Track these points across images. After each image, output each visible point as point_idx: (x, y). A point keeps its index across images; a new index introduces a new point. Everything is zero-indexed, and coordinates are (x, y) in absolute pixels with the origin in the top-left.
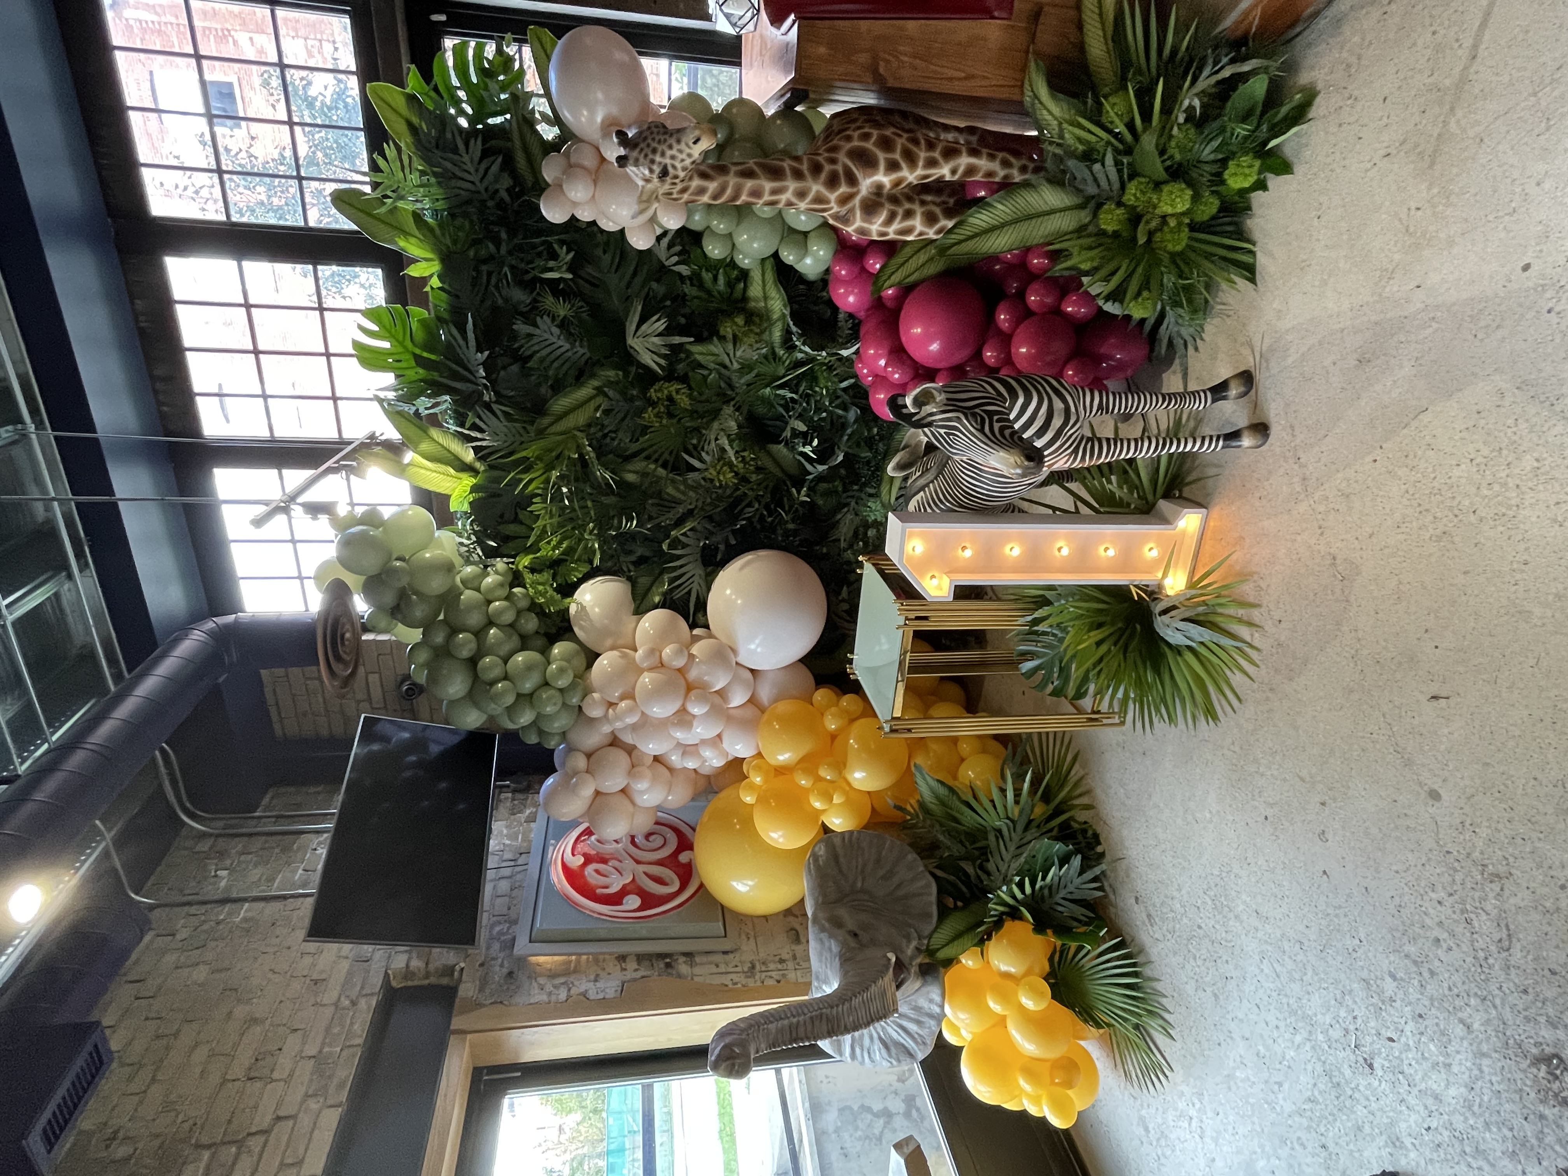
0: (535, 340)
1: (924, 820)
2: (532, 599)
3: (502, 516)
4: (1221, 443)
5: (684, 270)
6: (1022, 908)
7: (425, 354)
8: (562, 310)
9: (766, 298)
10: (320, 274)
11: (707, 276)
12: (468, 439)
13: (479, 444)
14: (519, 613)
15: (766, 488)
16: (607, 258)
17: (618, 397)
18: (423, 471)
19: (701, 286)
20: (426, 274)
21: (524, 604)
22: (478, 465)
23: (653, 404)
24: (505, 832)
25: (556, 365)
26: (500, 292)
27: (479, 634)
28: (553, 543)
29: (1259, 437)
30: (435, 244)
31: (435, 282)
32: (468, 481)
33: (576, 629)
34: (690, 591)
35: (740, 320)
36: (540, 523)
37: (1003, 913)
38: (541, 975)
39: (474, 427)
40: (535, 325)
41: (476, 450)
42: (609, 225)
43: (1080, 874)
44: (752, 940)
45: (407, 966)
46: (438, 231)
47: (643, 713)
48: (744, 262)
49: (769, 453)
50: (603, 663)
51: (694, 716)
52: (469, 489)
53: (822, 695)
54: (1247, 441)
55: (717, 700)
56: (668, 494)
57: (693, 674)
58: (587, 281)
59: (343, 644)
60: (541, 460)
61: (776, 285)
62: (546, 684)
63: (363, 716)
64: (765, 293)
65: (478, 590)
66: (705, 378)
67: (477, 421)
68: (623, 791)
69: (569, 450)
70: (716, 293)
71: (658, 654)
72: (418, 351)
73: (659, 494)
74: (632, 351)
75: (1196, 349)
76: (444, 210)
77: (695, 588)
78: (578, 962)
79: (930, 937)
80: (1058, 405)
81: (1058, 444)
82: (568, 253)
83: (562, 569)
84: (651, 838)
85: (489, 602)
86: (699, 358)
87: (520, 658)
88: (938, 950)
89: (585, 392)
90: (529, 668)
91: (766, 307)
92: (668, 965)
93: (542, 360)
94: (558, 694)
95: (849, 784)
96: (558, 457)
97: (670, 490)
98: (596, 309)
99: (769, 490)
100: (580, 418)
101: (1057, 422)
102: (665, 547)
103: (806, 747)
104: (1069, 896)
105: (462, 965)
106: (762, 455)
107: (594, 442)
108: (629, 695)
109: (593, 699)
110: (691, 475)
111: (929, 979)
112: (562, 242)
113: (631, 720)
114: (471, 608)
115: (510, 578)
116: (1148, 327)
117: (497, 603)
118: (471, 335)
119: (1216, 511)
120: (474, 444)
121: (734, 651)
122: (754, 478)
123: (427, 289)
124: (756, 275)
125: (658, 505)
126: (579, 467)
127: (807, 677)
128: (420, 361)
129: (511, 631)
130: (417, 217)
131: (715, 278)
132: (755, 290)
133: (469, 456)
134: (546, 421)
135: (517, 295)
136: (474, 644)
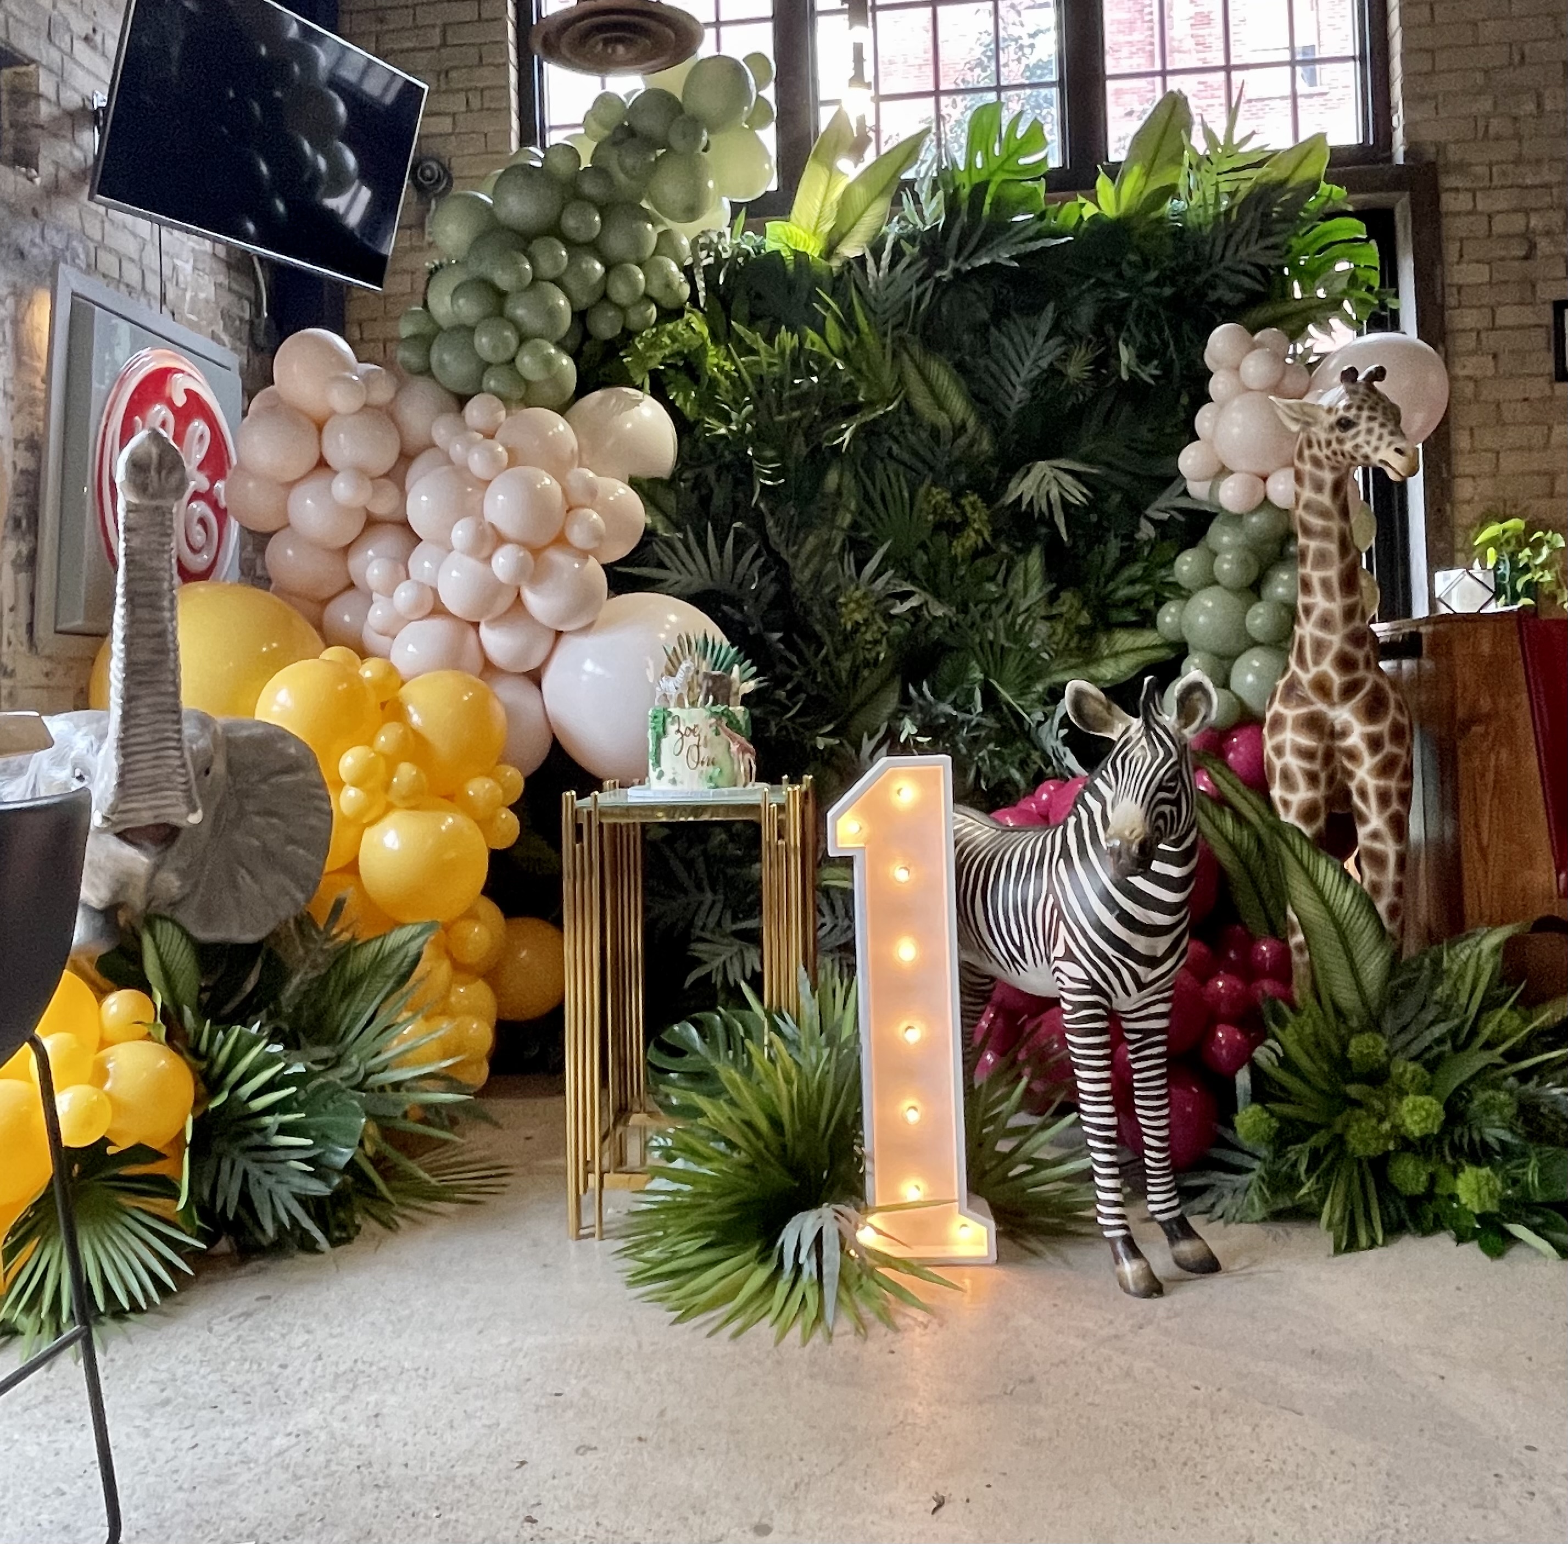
0: (1029, 339)
2: (638, 333)
3: (759, 296)
5: (1146, 531)
6: (224, 1096)
7: (988, 200)
8: (1075, 370)
9: (1116, 655)
10: (1048, 89)
11: (1136, 570)
12: (877, 251)
13: (870, 263)
14: (622, 309)
15: (826, 687)
16: (1144, 432)
17: (957, 453)
18: (822, 189)
19: (1122, 564)
20: (1101, 200)
21: (634, 319)
22: (835, 264)
23: (957, 496)
25: (994, 367)
26: (1089, 290)
27: (594, 247)
28: (728, 366)
30: (1137, 213)
31: (1089, 211)
32: (813, 248)
33: (598, 394)
34: (666, 568)
35: (1085, 619)
36: (761, 345)
37: (212, 1064)
38: (17, 304)
39: (897, 252)
40: (1048, 337)
41: (861, 260)
42: (1204, 419)
43: (296, 1196)
46: (1154, 215)
47: (491, 480)
48: (1168, 616)
49: (884, 684)
50: (560, 425)
51: (488, 560)
52: (801, 249)
53: (515, 779)
55: (505, 602)
56: (806, 538)
57: (557, 557)
58: (1110, 411)
60: (857, 346)
61: (1137, 665)
62: (523, 338)
63: (426, 87)
64: (1124, 652)
65: (654, 254)
66: (992, 579)
67: (906, 260)
68: (322, 464)
69: (869, 390)
70: (1111, 586)
71: (588, 502)
72: (992, 189)
73: (806, 526)
74: (1023, 470)
76: (1184, 223)
77: (672, 576)
78: (34, 371)
82: (1152, 376)
83: (683, 379)
85: (640, 265)
86: (1020, 565)
87: (562, 302)
89: (959, 406)
90: (549, 314)
91: (1103, 658)
92: (17, 523)
93: (1000, 346)
94: (507, 355)
95: (372, 823)
96: (859, 371)
97: (812, 541)
98: (1079, 414)
99: (825, 694)
100: (922, 402)
102: (737, 524)
103: (442, 744)
104: (251, 1180)
106: (890, 666)
107: (885, 423)
108: (514, 459)
109: (499, 409)
112: (1167, 368)
115: (669, 303)
117: (641, 276)
118: (1039, 244)
119: (995, 1273)
120: (868, 256)
121: (587, 629)
122: (844, 665)
123: (1081, 200)
124: (1147, 637)
125: (791, 522)
126: (845, 403)
127: (539, 756)
128: (979, 190)
129: (599, 292)
130: (1170, 191)
131: (1132, 582)
132: (1124, 640)
133: (851, 249)
134: (916, 349)
135: (1086, 313)
136: (582, 237)
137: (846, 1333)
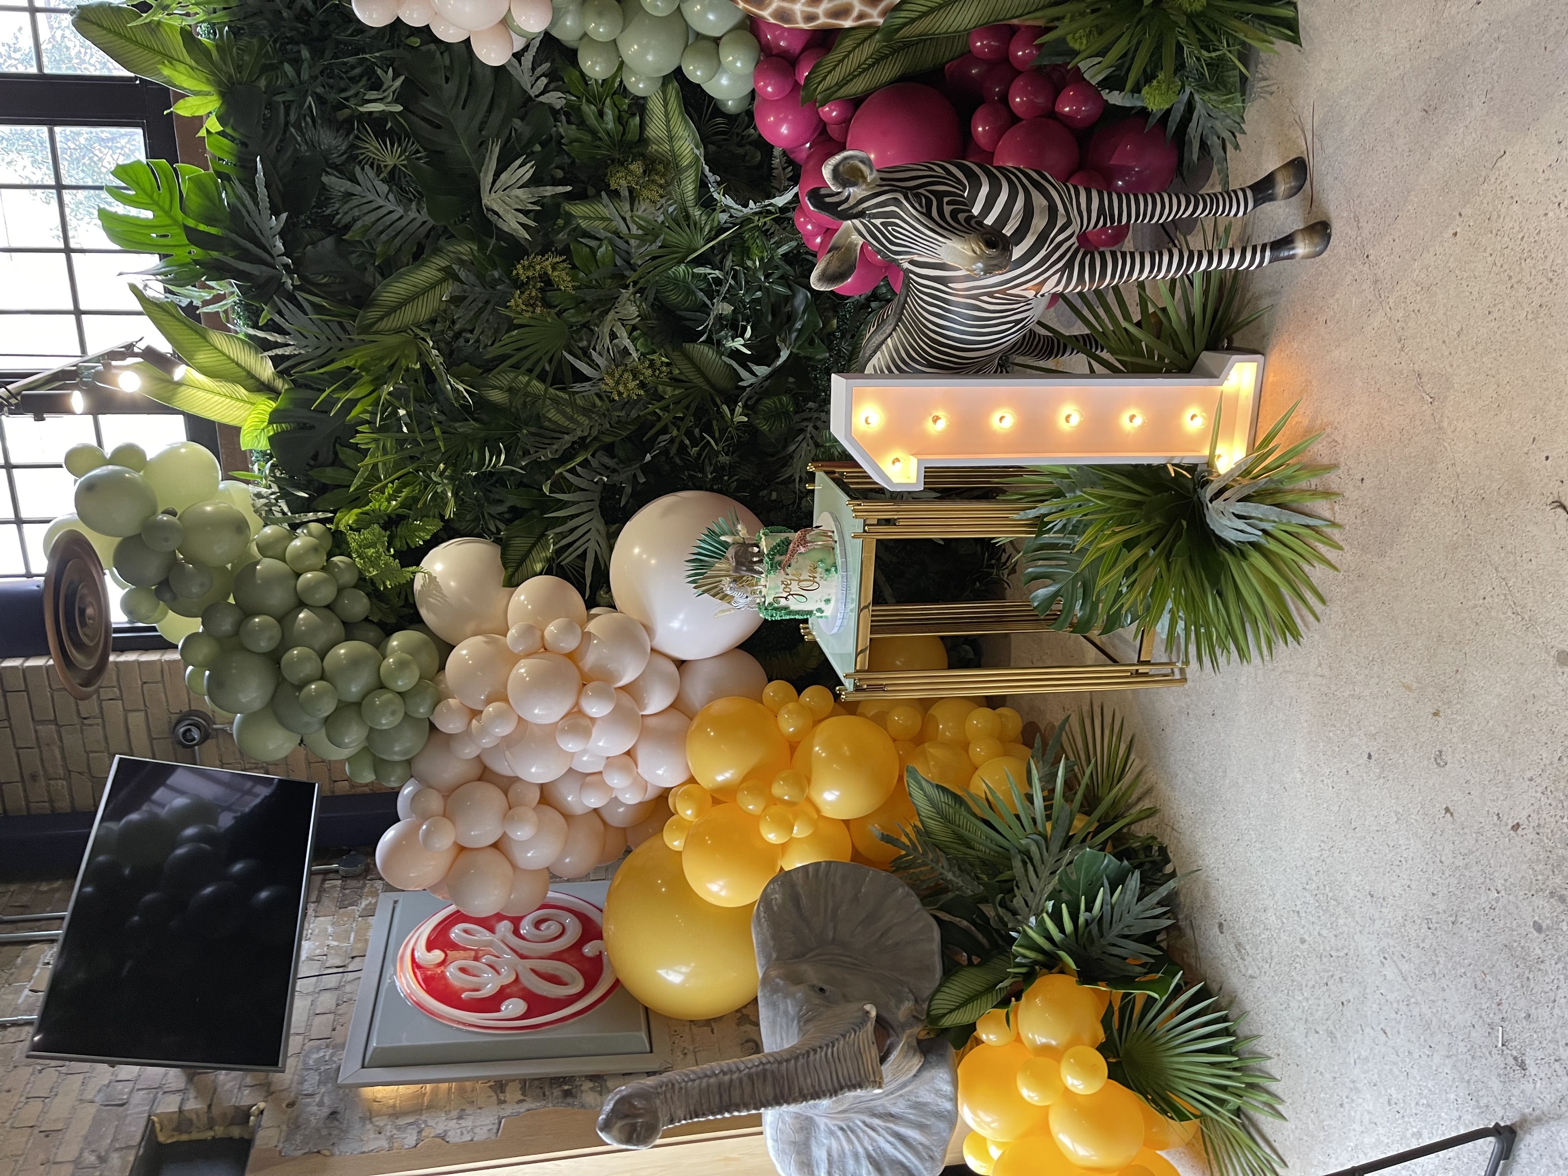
0: (355, 202)
1: (925, 854)
2: (360, 572)
3: (315, 457)
4: (1268, 254)
5: (555, 99)
6: (1062, 953)
7: (202, 227)
8: (391, 157)
9: (671, 138)
10: (58, 138)
11: (589, 110)
12: (264, 346)
13: (279, 351)
14: (340, 590)
15: (687, 408)
16: (449, 89)
17: (472, 279)
18: (201, 393)
19: (582, 124)
20: (202, 112)
21: (349, 578)
22: (279, 384)
23: (521, 286)
24: (330, 930)
25: (384, 237)
26: (303, 135)
27: (285, 618)
28: (389, 490)
29: (1317, 240)
30: (213, 74)
31: (213, 125)
32: (266, 406)
33: (423, 612)
34: (585, 552)
35: (637, 167)
36: (368, 460)
37: (1035, 962)
38: (379, 1115)
39: (271, 327)
40: (354, 180)
41: (277, 361)
42: (448, 34)
43: (1139, 899)
44: (690, 1056)
45: (181, 1111)
46: (215, 54)
47: (519, 717)
48: (638, 86)
49: (689, 359)
50: (462, 653)
51: (593, 720)
52: (267, 417)
53: (775, 690)
54: (1301, 249)
55: (626, 700)
56: (550, 420)
57: (590, 660)
58: (424, 119)
59: (84, 624)
60: (368, 371)
61: (683, 118)
62: (381, 686)
63: (117, 757)
64: (669, 131)
65: (283, 560)
66: (593, 251)
67: (277, 318)
68: (495, 846)
69: (407, 357)
70: (602, 135)
71: (539, 633)
72: (191, 223)
73: (538, 419)
74: (490, 215)
75: (1237, 147)
76: (225, 24)
77: (592, 547)
78: (435, 1093)
79: (932, 998)
80: (1039, 201)
81: (1043, 253)
82: (394, 79)
83: (401, 530)
84: (543, 926)
85: (298, 575)
86: (583, 224)
87: (342, 651)
88: (944, 1015)
89: (426, 274)
90: (355, 662)
91: (672, 150)
92: (567, 1094)
93: (366, 229)
94: (398, 700)
95: (818, 811)
96: (391, 367)
97: (552, 414)
98: (436, 156)
99: (692, 409)
100: (423, 310)
101: (1039, 223)
102: (546, 490)
103: (752, 759)
104: (1126, 932)
105: (262, 1105)
106: (676, 355)
107: (442, 345)
108: (500, 696)
109: (449, 706)
110: (577, 387)
111: (933, 1058)
112: (387, 63)
113: (503, 730)
114: (272, 580)
115: (328, 543)
116: (1172, 125)
117: (309, 575)
118: (262, 191)
119: (1275, 357)
120: (271, 353)
121: (649, 630)
122: (669, 392)
123: (202, 133)
124: (655, 106)
125: (534, 434)
126: (422, 382)
127: (751, 666)
128: (194, 237)
129: (327, 612)
130: (188, 36)
131: (601, 114)
132: (656, 129)
133: (266, 370)
134: (373, 314)
135: (328, 139)
136: (276, 632)
137: (1332, 509)
